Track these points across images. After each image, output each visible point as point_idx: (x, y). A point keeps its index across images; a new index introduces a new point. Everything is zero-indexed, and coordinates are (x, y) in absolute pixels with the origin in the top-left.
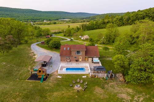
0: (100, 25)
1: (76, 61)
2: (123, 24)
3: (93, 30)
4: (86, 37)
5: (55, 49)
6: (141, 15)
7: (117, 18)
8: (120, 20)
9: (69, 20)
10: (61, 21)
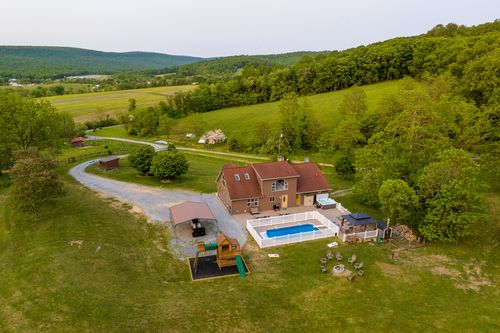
7: (280, 75)
9: (106, 77)
10: (78, 81)
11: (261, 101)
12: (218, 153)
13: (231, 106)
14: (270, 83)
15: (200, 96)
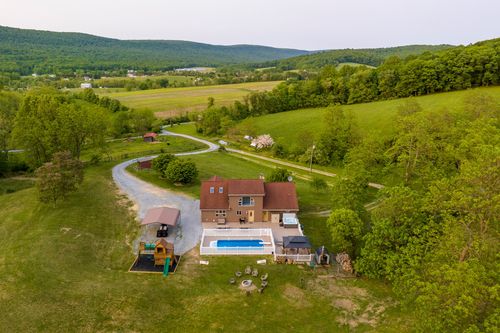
0: (308, 96)
1: (241, 221)
2: (379, 96)
3: (284, 110)
4: (265, 139)
5: (180, 185)
6: (430, 68)
8: (368, 82)
9: (210, 70)
10: (184, 74)
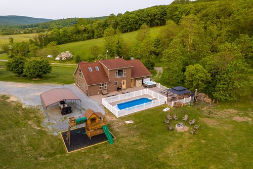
7: (99, 24)
8: (103, 26)
11: (89, 38)
12: (68, 64)
13: (72, 41)
14: (93, 28)
15: (54, 36)
